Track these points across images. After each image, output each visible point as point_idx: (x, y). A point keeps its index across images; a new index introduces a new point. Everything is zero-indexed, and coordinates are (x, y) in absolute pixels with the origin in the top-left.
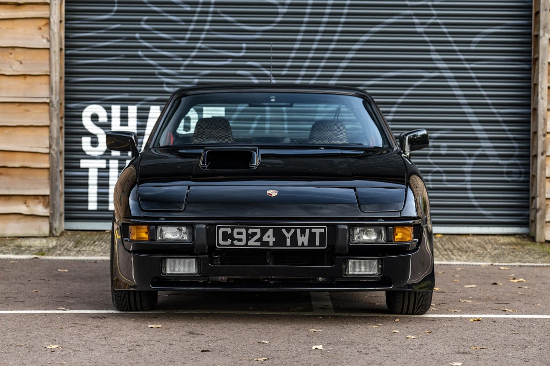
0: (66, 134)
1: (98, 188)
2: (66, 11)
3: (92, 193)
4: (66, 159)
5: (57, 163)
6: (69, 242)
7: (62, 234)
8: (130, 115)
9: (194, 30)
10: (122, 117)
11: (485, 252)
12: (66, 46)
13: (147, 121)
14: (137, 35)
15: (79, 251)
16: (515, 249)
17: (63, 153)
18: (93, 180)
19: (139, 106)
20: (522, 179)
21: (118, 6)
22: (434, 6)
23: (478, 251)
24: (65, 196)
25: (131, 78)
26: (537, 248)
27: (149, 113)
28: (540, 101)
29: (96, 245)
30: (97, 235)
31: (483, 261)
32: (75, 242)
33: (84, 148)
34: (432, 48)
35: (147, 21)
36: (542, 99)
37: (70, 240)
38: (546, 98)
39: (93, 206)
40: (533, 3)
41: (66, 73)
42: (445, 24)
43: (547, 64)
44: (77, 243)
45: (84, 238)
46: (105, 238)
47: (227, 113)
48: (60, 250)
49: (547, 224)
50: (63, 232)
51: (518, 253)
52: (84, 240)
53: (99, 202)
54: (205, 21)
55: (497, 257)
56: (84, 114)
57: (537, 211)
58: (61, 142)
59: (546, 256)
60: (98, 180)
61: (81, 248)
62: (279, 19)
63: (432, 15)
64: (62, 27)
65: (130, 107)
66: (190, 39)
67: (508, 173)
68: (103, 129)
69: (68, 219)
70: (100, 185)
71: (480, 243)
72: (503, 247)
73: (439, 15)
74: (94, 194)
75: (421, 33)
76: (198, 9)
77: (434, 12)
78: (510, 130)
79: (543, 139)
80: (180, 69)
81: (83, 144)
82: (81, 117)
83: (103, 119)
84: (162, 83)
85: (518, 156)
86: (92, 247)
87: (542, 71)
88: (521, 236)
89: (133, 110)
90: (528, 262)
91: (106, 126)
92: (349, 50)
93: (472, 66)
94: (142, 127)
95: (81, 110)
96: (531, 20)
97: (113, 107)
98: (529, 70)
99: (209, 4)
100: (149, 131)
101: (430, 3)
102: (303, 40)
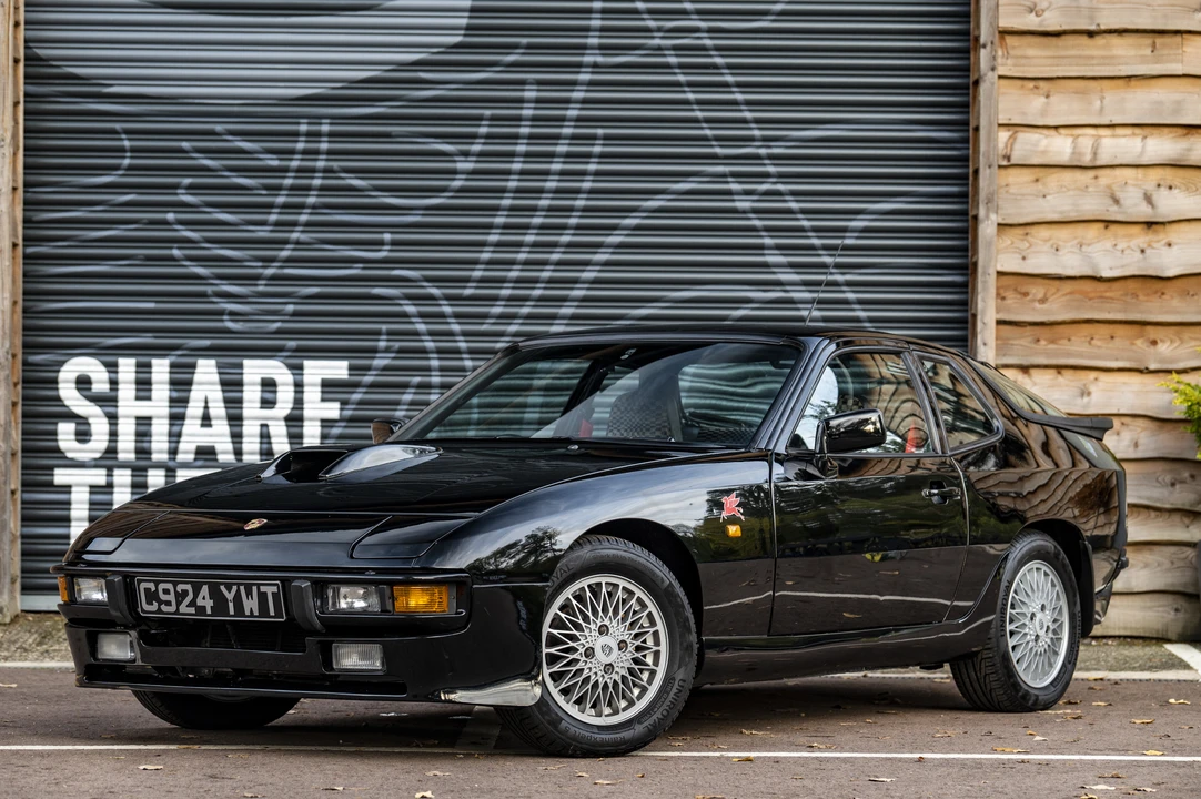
0: (25, 415)
2: (26, 167)
4: (24, 467)
5: (6, 476)
6: (28, 634)
7: (15, 619)
8: (155, 377)
9: (285, 206)
10: (138, 382)
12: (25, 239)
13: (189, 390)
14: (170, 216)
15: (47, 651)
17: (19, 454)
18: (80, 509)
19: (173, 359)
21: (131, 157)
22: (771, 157)
24: (22, 543)
25: (156, 302)
27: (193, 373)
32: (40, 634)
33: (62, 445)
34: (768, 241)
35: (190, 187)
36: (985, 344)
37: (30, 632)
38: (992, 342)
40: (971, 151)
41: (25, 293)
42: (793, 193)
43: (994, 276)
44: (44, 637)
45: (60, 627)
47: (353, 372)
48: (7, 650)
50: (17, 616)
52: (59, 631)
54: (309, 188)
56: (62, 376)
58: (14, 432)
60: (90, 510)
61: (51, 646)
62: (457, 184)
63: (768, 175)
64: (17, 201)
65: (155, 361)
66: (278, 224)
68: (100, 406)
69: (26, 589)
73: (781, 175)
75: (744, 212)
76: (295, 164)
77: (771, 169)
80: (256, 285)
81: (60, 437)
82: (55, 381)
83: (100, 385)
84: (221, 313)
87: (985, 289)
89: (161, 369)
91: (107, 401)
92: (600, 245)
93: (848, 277)
94: (179, 402)
95: (56, 368)
96: (967, 185)
97: (122, 361)
98: (965, 285)
99: (317, 152)
100: (194, 410)
101: (763, 151)
102: (506, 226)
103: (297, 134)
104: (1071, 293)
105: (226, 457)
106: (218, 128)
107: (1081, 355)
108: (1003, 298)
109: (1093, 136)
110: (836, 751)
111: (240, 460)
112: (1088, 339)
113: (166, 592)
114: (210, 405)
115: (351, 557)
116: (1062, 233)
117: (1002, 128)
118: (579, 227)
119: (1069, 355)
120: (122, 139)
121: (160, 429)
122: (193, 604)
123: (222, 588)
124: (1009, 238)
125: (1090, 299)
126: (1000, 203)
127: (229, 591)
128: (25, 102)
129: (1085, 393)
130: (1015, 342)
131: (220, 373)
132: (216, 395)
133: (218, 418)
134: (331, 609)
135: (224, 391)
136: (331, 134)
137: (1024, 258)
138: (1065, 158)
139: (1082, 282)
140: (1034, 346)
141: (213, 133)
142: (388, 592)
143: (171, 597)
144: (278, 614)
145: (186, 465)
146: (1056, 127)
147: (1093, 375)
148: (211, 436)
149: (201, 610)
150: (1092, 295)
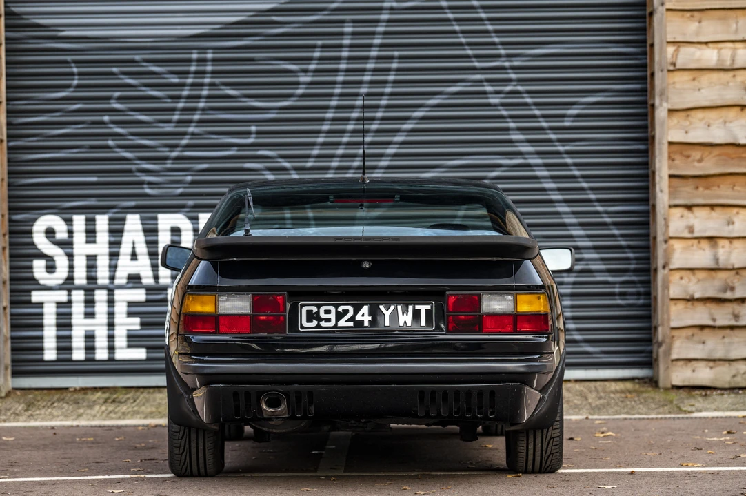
0: (11, 256)
1: (57, 330)
2: (8, 87)
3: (49, 337)
4: (12, 291)
6: (18, 404)
7: (8, 394)
8: (98, 228)
9: (184, 109)
10: (87, 231)
11: (585, 402)
12: (8, 136)
13: (122, 236)
14: (106, 118)
15: (32, 415)
16: (627, 397)
17: (8, 283)
18: (50, 318)
19: (111, 215)
20: (641, 302)
21: (79, 79)
22: (513, 68)
23: (576, 402)
24: (12, 343)
25: (99, 177)
26: (659, 396)
27: (124, 224)
28: (659, 195)
29: (54, 407)
30: (57, 394)
31: (577, 414)
32: (26, 404)
33: (37, 275)
34: (512, 125)
35: (119, 99)
36: (661, 191)
37: (19, 402)
38: (666, 189)
39: (50, 354)
40: (648, 61)
41: (10, 173)
42: (529, 92)
43: (666, 146)
44: (29, 406)
45: (39, 398)
46: (67, 398)
48: (5, 415)
49: (674, 363)
50: (9, 392)
51: (629, 403)
52: (38, 401)
53: (59, 349)
54: (199, 97)
55: (599, 409)
56: (35, 228)
57: (660, 345)
58: (4, 267)
59: (666, 405)
60: (57, 319)
61: (35, 411)
62: (300, 91)
63: (510, 80)
64: (2, 110)
65: (98, 217)
66: (179, 122)
67: (622, 294)
68: (62, 248)
69: (16, 374)
70: (59, 326)
71: (582, 391)
72: (612, 395)
73: (519, 80)
74: (52, 338)
75: (495, 105)
76: (189, 81)
77: (513, 76)
78: (622, 236)
79: (664, 246)
80: (165, 164)
81: (35, 270)
82: (30, 232)
83: (62, 234)
84: (142, 183)
85: (635, 271)
86: (49, 410)
87: (661, 154)
88: (641, 381)
89: (102, 222)
90: (639, 413)
91: (66, 245)
92: (398, 131)
93: (567, 148)
94: (115, 244)
95: (31, 223)
96: (646, 83)
97: (76, 217)
98: (646, 151)
99: (204, 72)
100: (125, 249)
101: (507, 64)
102: (334, 119)
103: (190, 60)
104: (719, 155)
105: (148, 280)
106: (137, 58)
107: (727, 197)
108: (673, 160)
109: (731, 48)
110: (574, 468)
111: (157, 282)
112: (732, 186)
114: (136, 245)
116: (712, 115)
117: (669, 45)
118: (383, 119)
119: (720, 197)
120: (71, 67)
121: (103, 263)
124: (675, 120)
125: (732, 159)
126: (670, 96)
128: (6, 43)
129: (730, 223)
130: (683, 189)
131: (142, 224)
132: (140, 239)
133: (142, 254)
135: (145, 236)
136: (214, 60)
137: (686, 132)
138: (712, 64)
139: (727, 147)
140: (695, 192)
141: (133, 61)
145: (121, 287)
146: (706, 43)
147: (735, 210)
148: (137, 266)
150: (733, 156)
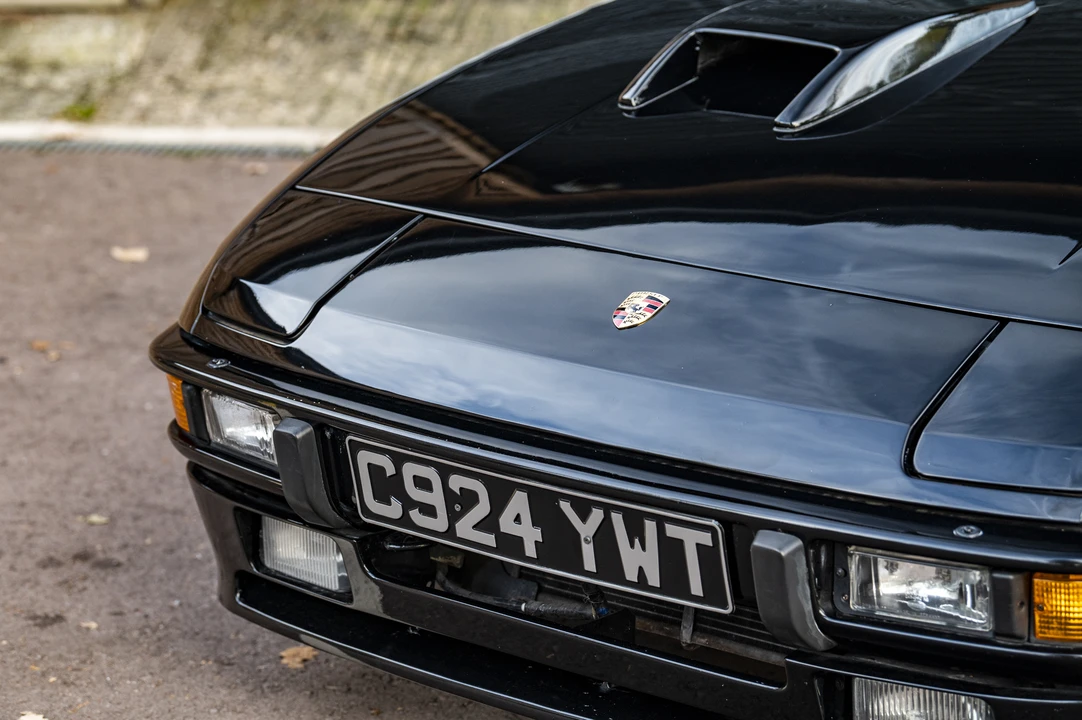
113: (423, 483)
115: (909, 470)
122: (489, 524)
123: (565, 506)
127: (584, 518)
134: (854, 606)
142: (1018, 590)
143: (436, 498)
144: (713, 593)
149: (513, 545)
